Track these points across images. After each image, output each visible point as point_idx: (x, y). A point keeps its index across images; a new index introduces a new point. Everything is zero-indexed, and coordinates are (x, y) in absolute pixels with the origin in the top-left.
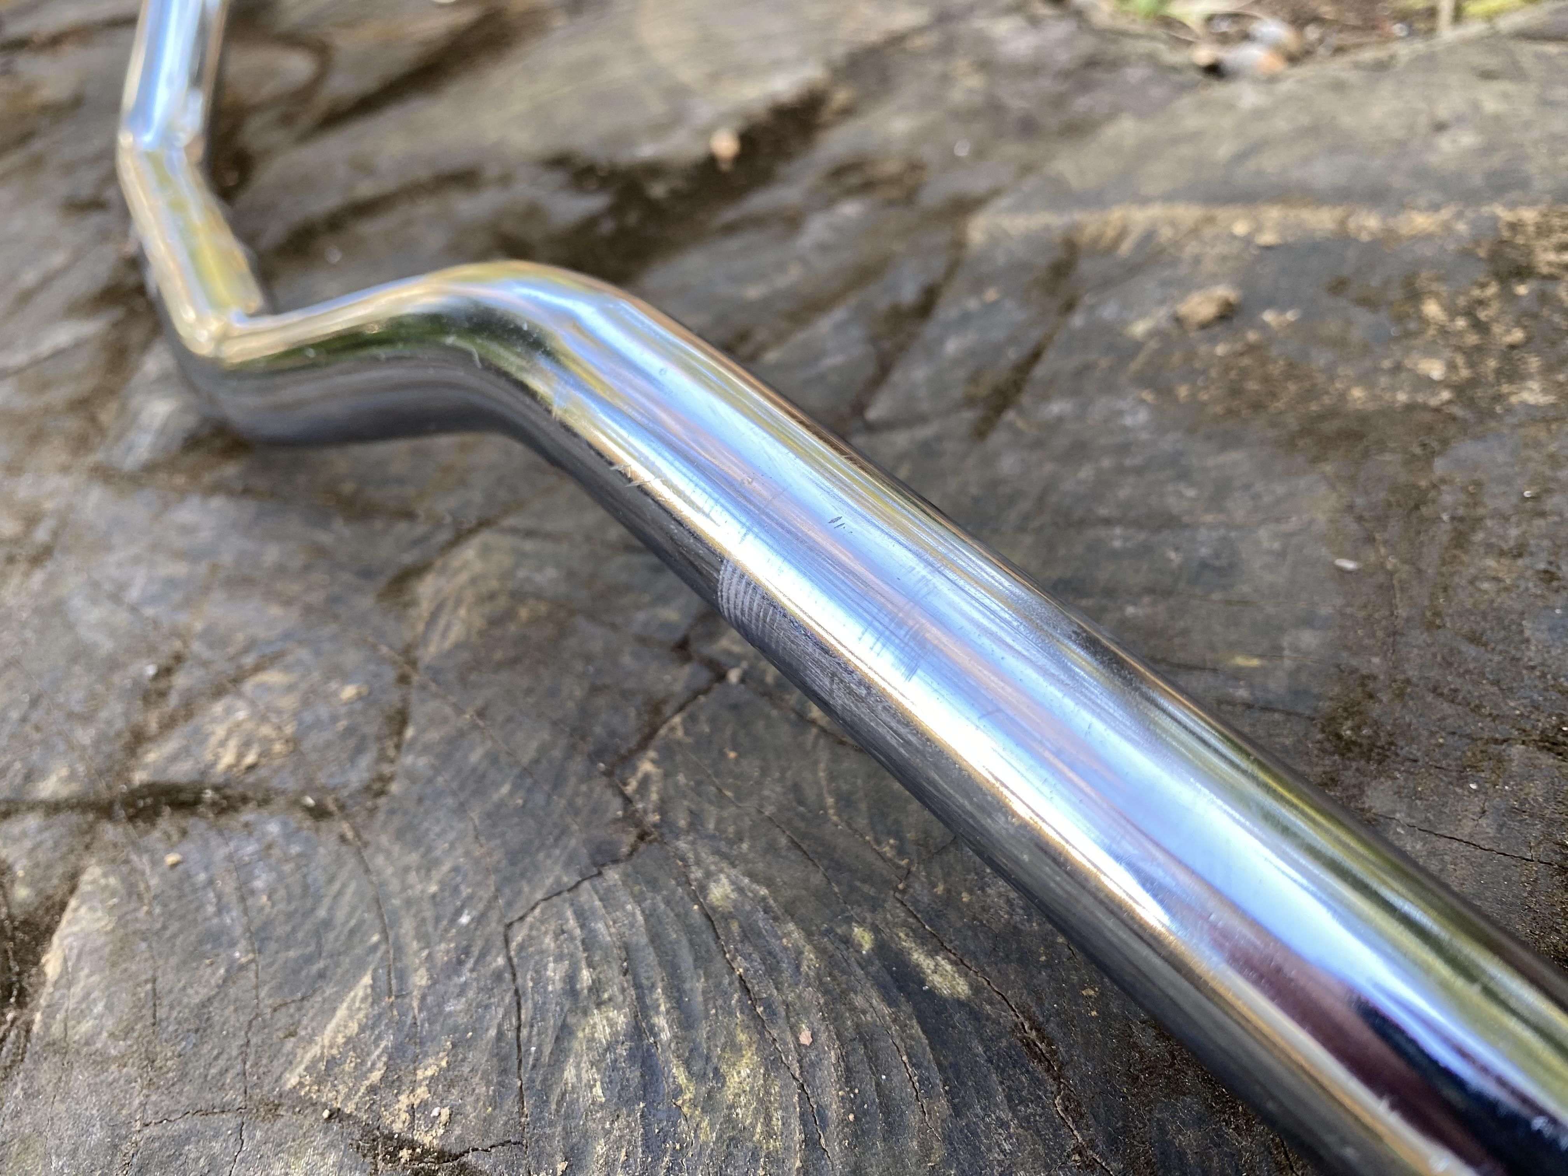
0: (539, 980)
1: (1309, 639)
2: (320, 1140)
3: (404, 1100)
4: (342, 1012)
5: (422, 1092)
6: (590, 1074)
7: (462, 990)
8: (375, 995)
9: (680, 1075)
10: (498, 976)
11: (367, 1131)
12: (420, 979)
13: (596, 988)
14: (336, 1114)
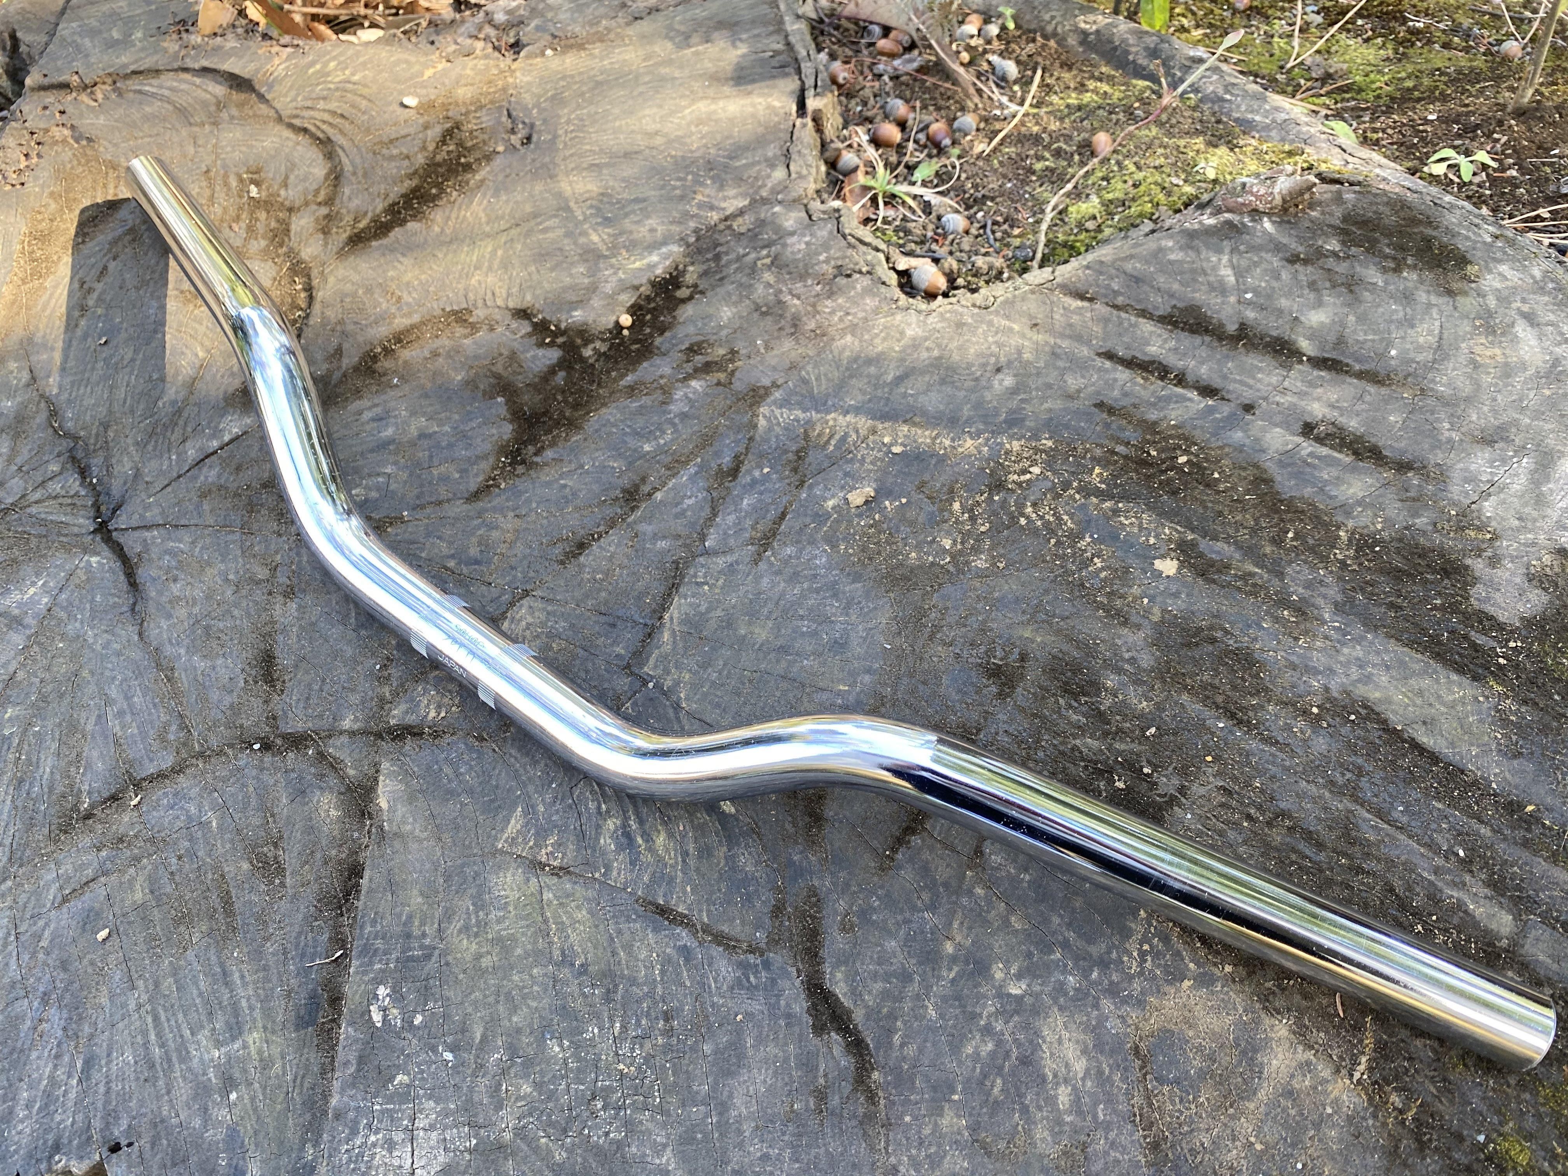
0: (587, 808)
1: (867, 678)
2: (513, 865)
3: (543, 851)
4: (513, 821)
5: (550, 848)
6: (609, 841)
7: (557, 812)
8: (526, 813)
9: (640, 840)
10: (570, 807)
11: (531, 862)
12: (541, 808)
13: (608, 811)
14: (519, 856)
